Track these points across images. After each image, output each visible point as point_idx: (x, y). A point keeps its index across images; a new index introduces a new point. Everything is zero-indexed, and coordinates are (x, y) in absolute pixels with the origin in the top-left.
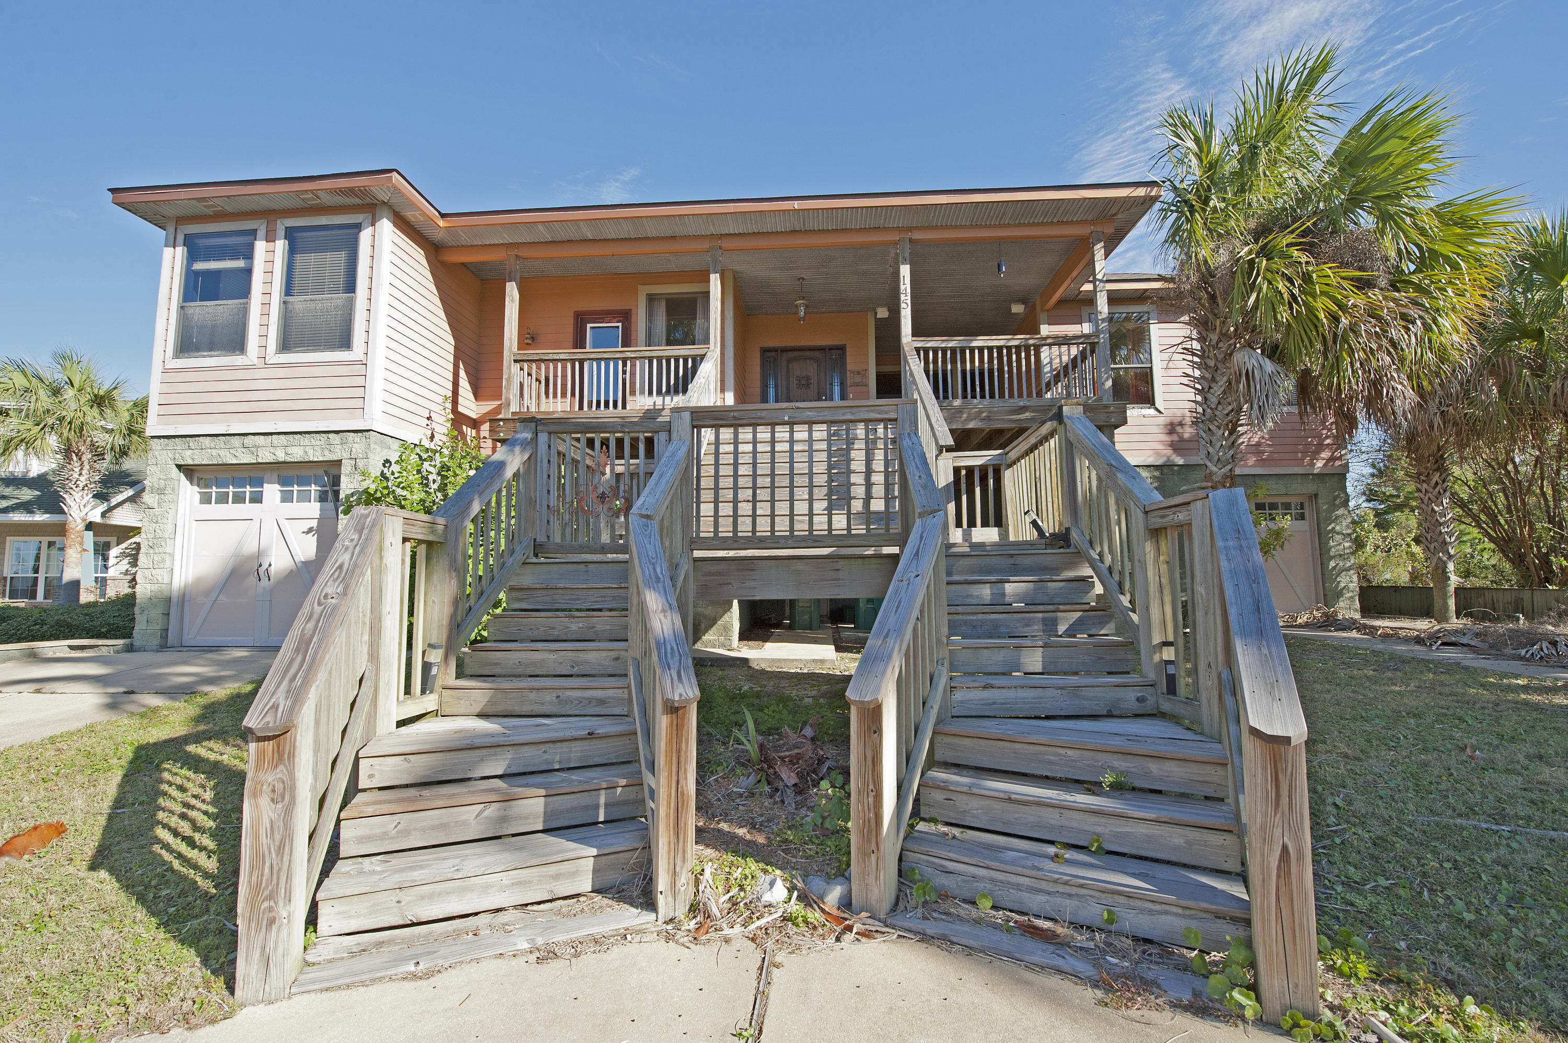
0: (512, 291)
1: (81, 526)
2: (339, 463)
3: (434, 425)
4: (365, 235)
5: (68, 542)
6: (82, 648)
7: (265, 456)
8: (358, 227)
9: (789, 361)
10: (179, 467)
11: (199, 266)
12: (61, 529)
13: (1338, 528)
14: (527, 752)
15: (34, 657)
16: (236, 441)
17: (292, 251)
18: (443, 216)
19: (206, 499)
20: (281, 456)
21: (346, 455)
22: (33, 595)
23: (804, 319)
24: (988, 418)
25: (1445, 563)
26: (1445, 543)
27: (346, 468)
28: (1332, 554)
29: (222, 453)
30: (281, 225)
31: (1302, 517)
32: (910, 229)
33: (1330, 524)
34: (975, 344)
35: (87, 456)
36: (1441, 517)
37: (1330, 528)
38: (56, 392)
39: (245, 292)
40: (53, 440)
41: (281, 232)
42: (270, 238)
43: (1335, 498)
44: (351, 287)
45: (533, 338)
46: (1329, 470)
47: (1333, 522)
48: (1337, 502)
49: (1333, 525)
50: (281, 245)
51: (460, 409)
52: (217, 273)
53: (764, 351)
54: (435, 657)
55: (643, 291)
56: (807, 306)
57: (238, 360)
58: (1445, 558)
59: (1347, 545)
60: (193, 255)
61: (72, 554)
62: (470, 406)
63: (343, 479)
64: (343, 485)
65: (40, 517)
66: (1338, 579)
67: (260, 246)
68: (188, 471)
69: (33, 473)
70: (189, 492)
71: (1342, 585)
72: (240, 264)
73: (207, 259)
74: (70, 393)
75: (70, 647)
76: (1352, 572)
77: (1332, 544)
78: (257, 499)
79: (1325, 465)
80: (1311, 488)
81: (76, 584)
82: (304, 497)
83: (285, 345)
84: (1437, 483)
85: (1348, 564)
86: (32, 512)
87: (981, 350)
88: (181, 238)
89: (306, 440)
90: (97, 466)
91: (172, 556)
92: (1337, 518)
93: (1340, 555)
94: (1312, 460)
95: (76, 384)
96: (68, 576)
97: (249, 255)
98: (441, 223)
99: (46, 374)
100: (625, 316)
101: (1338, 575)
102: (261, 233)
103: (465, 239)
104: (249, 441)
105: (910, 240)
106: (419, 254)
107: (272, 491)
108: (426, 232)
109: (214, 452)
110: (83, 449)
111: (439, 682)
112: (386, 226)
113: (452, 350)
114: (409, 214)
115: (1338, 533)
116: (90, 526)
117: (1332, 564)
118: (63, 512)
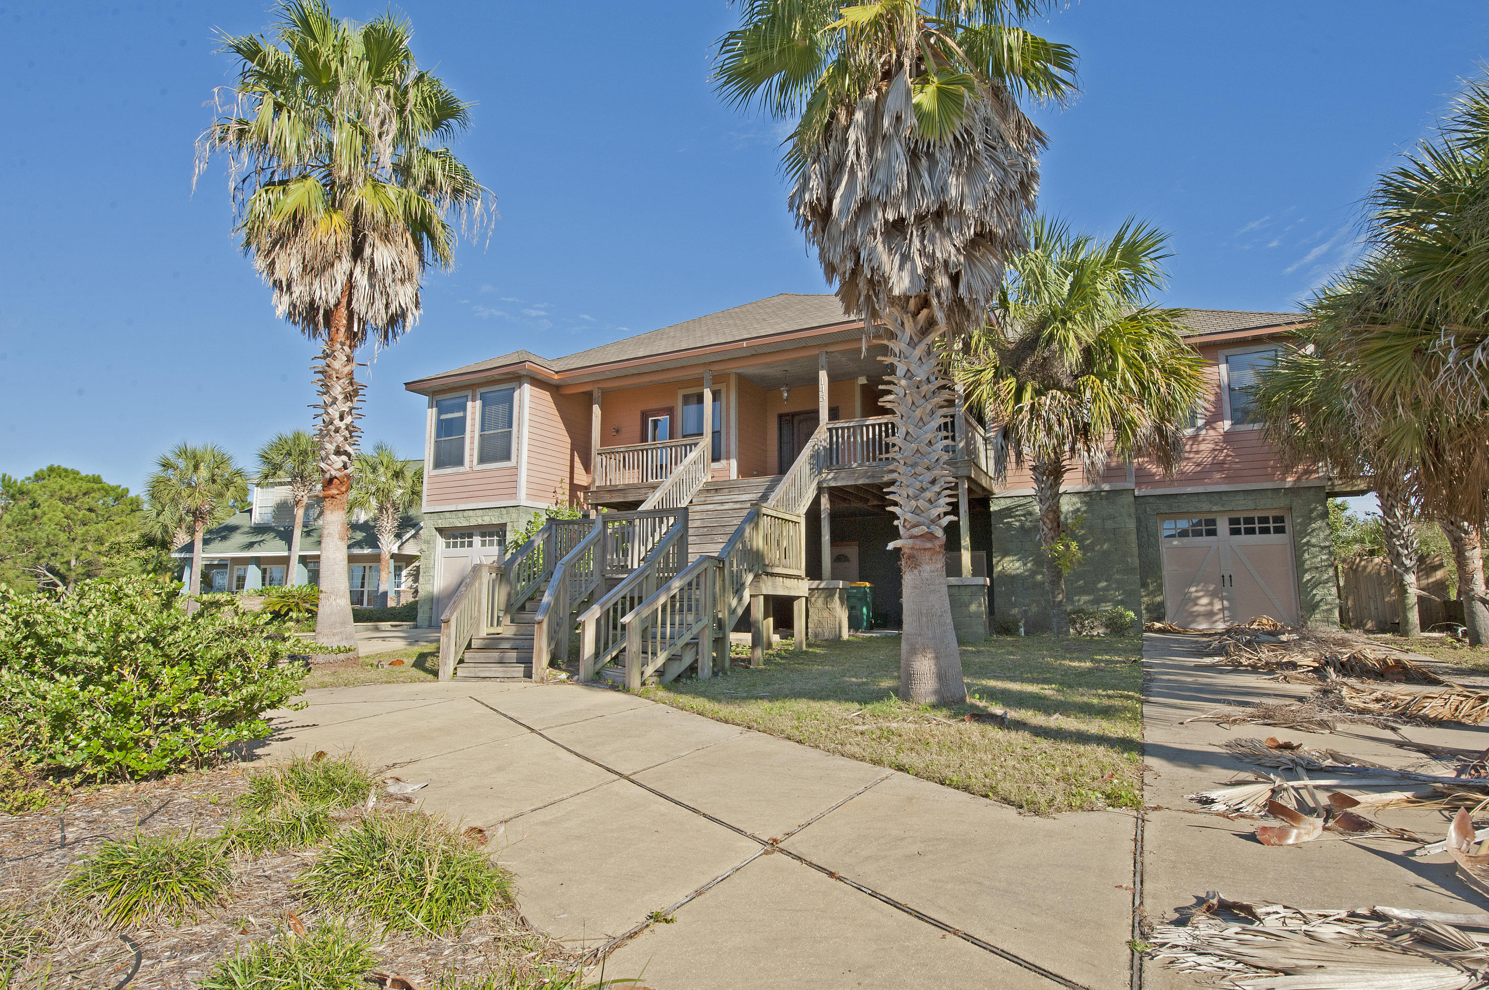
0: (596, 410)
1: (388, 557)
2: (505, 524)
3: (558, 496)
4: (516, 394)
5: (382, 567)
6: (396, 626)
7: (473, 523)
8: (514, 390)
9: (800, 422)
10: (436, 529)
11: (443, 417)
12: (377, 558)
13: (1314, 541)
14: (517, 642)
15: (377, 629)
16: (460, 514)
17: (484, 406)
18: (557, 373)
19: (448, 546)
20: (480, 522)
21: (509, 520)
22: (362, 604)
23: (787, 400)
24: (873, 476)
25: (1401, 575)
26: (1399, 555)
27: (509, 528)
28: (1306, 567)
29: (454, 520)
30: (479, 391)
31: (1280, 530)
32: (826, 345)
33: (1305, 537)
34: (868, 423)
35: (391, 510)
36: (1395, 530)
37: (1305, 540)
38: (374, 470)
39: (463, 431)
40: (374, 502)
41: (478, 396)
42: (474, 400)
43: (1311, 511)
44: (510, 426)
45: (617, 431)
46: (1304, 483)
47: (1309, 534)
48: (1314, 514)
49: (1308, 538)
50: (478, 403)
51: (575, 482)
52: (452, 419)
53: (781, 417)
54: (501, 614)
55: (681, 393)
56: (788, 391)
57: (460, 469)
58: (1400, 571)
59: (1324, 557)
60: (440, 413)
61: (384, 575)
62: (581, 478)
63: (508, 533)
64: (507, 537)
65: (367, 551)
66: (1314, 592)
67: (469, 404)
68: (440, 530)
69: (361, 521)
70: (441, 542)
71: (1318, 598)
72: (461, 414)
73: (446, 413)
74: (382, 470)
75: (392, 626)
76: (1330, 584)
77: (1306, 556)
78: (470, 544)
79: (1299, 479)
80: (1283, 502)
81: (385, 594)
82: (491, 543)
83: (482, 460)
84: (1388, 495)
85: (1325, 577)
86: (362, 548)
87: (873, 426)
88: (435, 403)
89: (491, 512)
90: (396, 516)
91: (433, 577)
92: (1313, 531)
93: (1317, 568)
94: (1283, 474)
95: (385, 464)
96: (382, 589)
97: (464, 408)
98: (556, 377)
99: (370, 460)
100: (670, 411)
101: (1315, 586)
102: (470, 398)
103: (570, 382)
104: (466, 514)
105: (827, 352)
106: (546, 395)
107: (477, 540)
108: (550, 382)
109: (451, 520)
110: (388, 506)
111: (503, 624)
112: (527, 387)
113: (569, 446)
114: (538, 377)
115: (1314, 546)
116: (393, 556)
117: (1307, 577)
118: (378, 547)
